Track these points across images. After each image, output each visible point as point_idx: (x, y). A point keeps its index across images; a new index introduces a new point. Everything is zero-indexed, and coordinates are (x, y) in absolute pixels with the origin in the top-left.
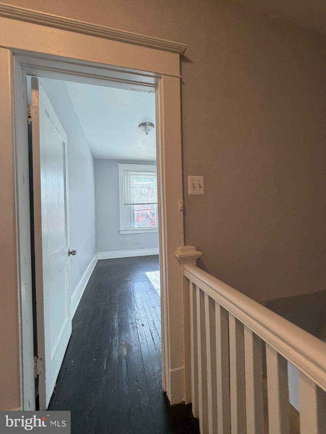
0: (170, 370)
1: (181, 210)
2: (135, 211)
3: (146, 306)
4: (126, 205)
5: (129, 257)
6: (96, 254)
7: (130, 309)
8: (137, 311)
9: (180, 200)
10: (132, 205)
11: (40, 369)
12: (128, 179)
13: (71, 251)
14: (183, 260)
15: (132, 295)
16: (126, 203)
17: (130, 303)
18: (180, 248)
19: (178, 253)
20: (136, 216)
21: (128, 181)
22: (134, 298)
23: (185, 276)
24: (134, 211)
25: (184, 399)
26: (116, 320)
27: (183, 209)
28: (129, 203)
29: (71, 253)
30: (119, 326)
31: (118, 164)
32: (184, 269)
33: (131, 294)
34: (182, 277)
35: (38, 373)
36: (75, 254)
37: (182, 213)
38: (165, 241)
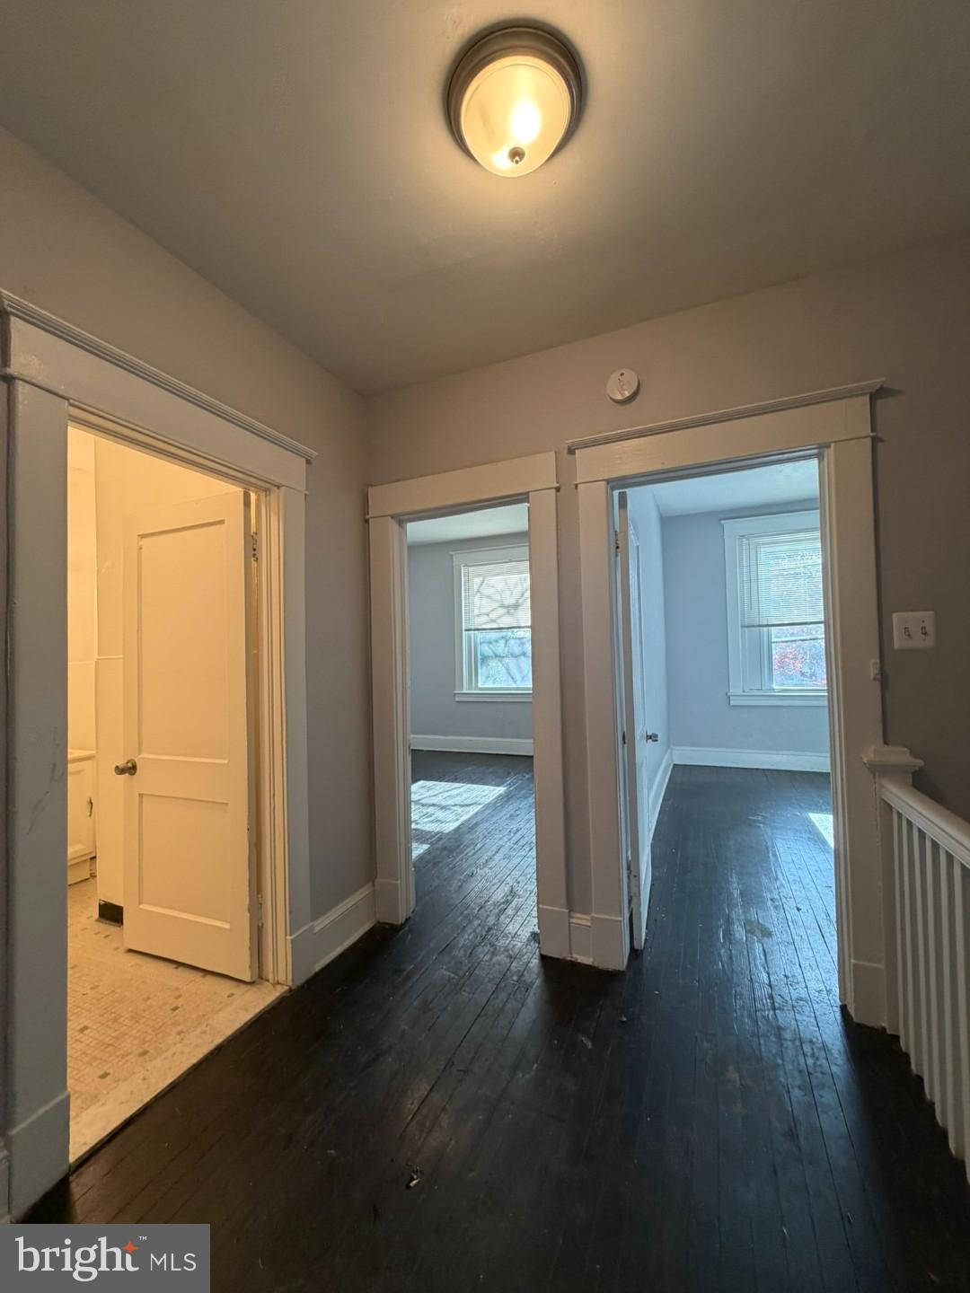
0: (853, 961)
1: (875, 679)
2: (773, 645)
3: (808, 880)
4: (746, 629)
5: (757, 769)
6: (669, 751)
7: (765, 875)
8: (784, 882)
9: (873, 661)
10: (765, 629)
11: (634, 890)
12: (753, 557)
13: (649, 734)
14: (878, 770)
15: (771, 852)
16: (746, 624)
17: (765, 865)
18: (872, 748)
19: (869, 755)
20: (775, 656)
21: (753, 562)
22: (777, 859)
23: (886, 802)
24: (770, 643)
25: (884, 1024)
26: (735, 885)
27: (879, 676)
28: (757, 623)
29: (651, 737)
30: (742, 895)
31: (723, 522)
32: (882, 786)
33: (767, 848)
34: (878, 800)
35: (632, 894)
36: (656, 741)
37: (877, 685)
38: (840, 731)
